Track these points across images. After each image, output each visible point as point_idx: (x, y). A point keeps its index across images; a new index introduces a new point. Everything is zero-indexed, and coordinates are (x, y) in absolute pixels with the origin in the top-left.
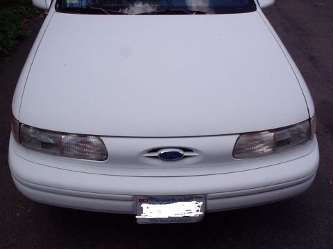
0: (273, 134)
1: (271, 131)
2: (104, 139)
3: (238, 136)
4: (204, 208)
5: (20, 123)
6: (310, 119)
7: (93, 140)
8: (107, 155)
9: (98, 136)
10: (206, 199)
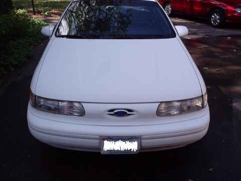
0: (180, 103)
1: (178, 101)
2: (83, 104)
3: (159, 103)
4: (140, 145)
5: (35, 96)
6: (202, 96)
7: (76, 105)
8: (85, 113)
9: (79, 102)
10: (141, 139)
